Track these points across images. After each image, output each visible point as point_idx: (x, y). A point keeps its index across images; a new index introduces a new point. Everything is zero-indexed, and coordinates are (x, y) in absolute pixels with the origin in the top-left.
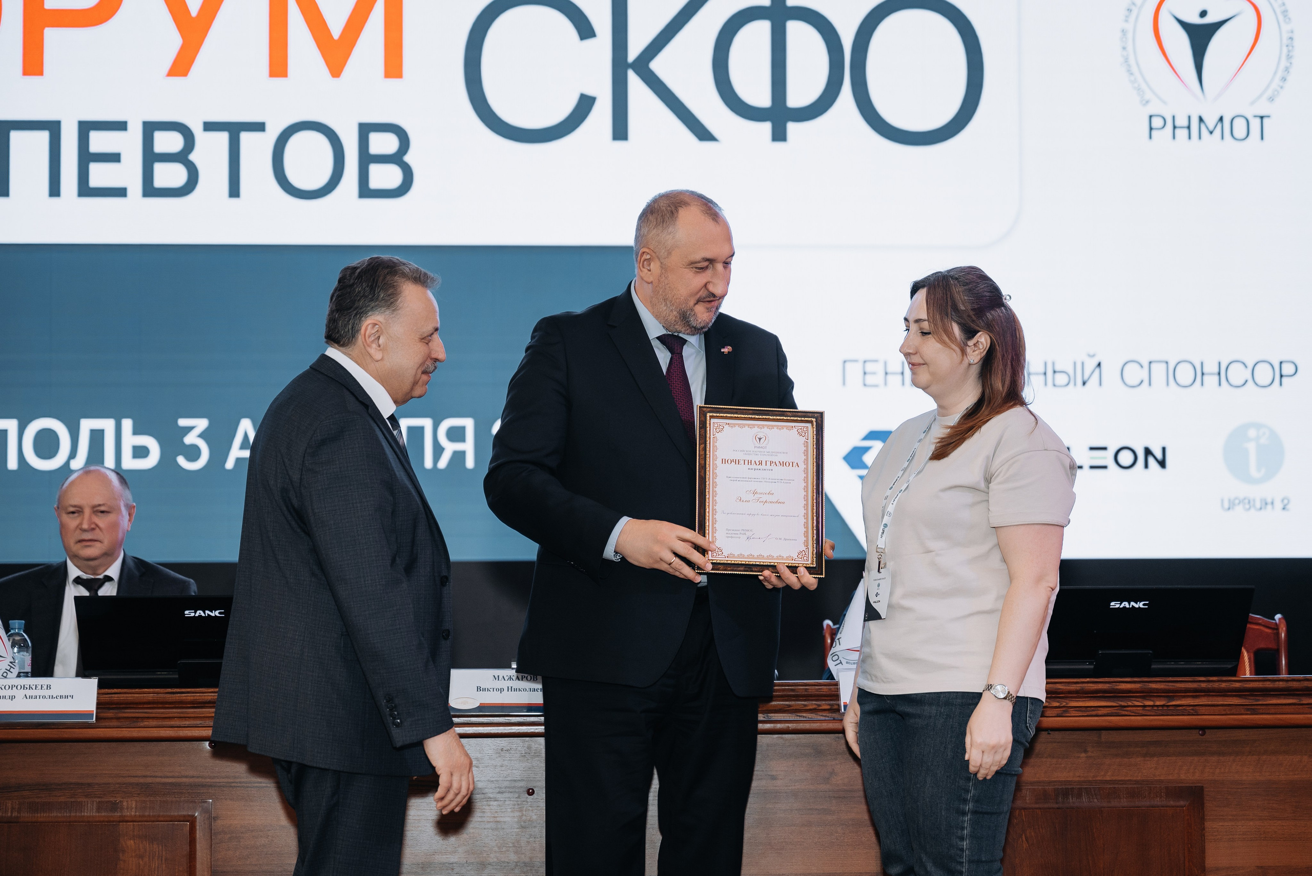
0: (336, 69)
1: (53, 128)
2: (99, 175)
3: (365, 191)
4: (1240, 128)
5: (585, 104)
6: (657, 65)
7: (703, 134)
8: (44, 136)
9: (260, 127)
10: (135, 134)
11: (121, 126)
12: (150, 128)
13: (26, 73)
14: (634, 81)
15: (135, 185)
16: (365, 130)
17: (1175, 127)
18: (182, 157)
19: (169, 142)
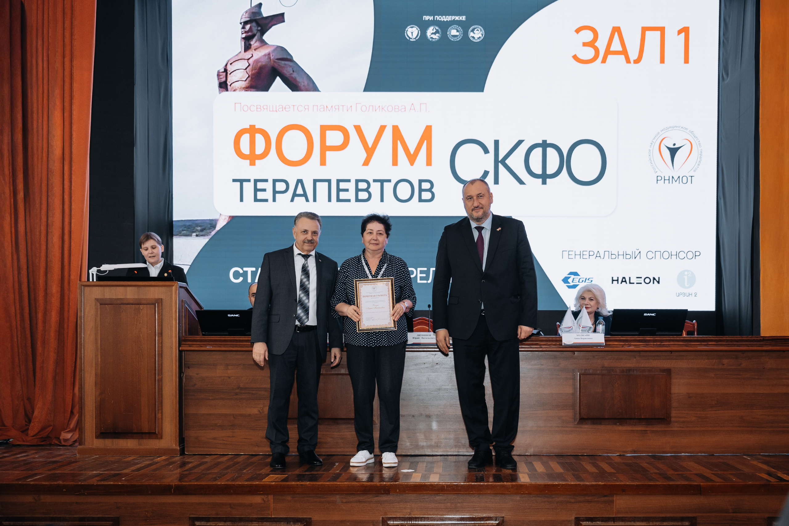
0: (412, 164)
1: (329, 181)
2: (343, 195)
3: (421, 200)
4: (685, 180)
5: (486, 173)
6: (507, 162)
7: (521, 182)
8: (327, 184)
9: (389, 181)
10: (353, 183)
11: (349, 181)
12: (357, 181)
13: (321, 165)
14: (501, 166)
15: (353, 199)
16: (421, 181)
17: (665, 180)
18: (367, 190)
19: (362, 185)
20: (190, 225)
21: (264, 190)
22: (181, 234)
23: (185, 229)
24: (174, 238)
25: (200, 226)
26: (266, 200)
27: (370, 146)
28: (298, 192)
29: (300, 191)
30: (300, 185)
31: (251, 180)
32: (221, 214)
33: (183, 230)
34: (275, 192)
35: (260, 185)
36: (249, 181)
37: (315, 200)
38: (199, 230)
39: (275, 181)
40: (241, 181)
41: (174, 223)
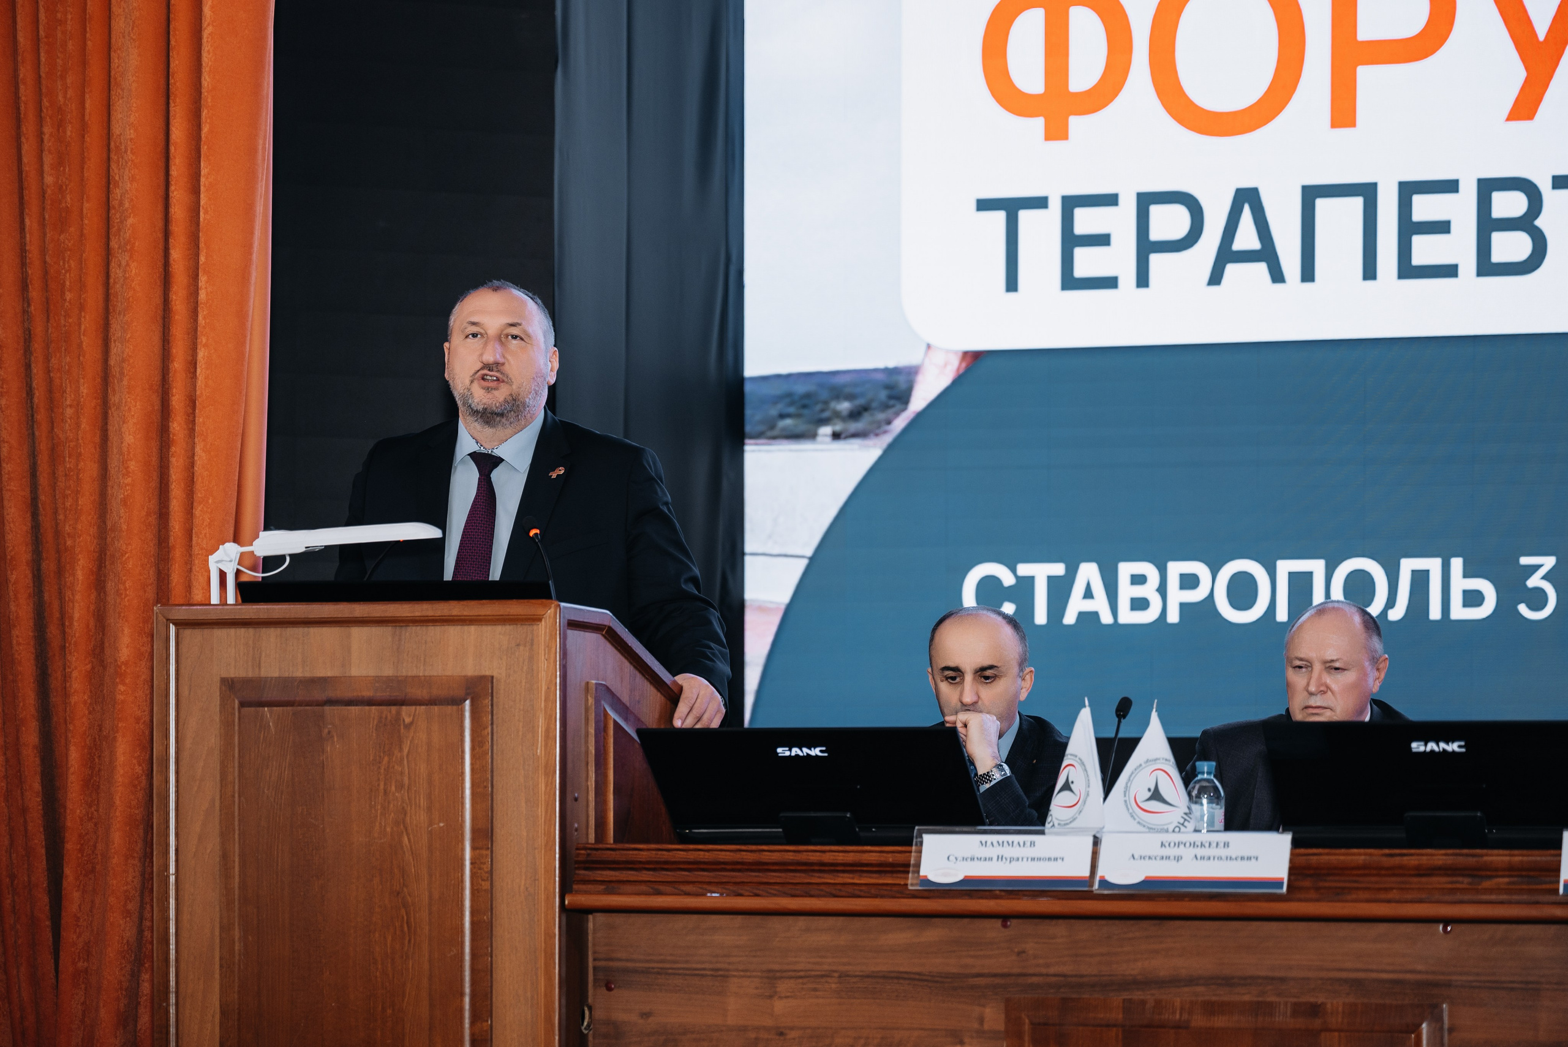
1: (1368, 192)
2: (1425, 249)
8: (1356, 204)
10: (1468, 195)
11: (1450, 186)
12: (1487, 187)
13: (1334, 125)
15: (1468, 262)
18: (1526, 223)
19: (1508, 204)
20: (808, 395)
21: (1103, 240)
22: (775, 433)
23: (792, 410)
24: (747, 448)
25: (850, 397)
26: (1110, 283)
27: (1541, 37)
28: (1240, 244)
29: (1247, 238)
30: (1247, 216)
31: (1051, 203)
32: (929, 346)
33: (782, 416)
34: (1146, 247)
35: (1086, 221)
36: (1041, 203)
37: (1308, 274)
38: (845, 413)
39: (1145, 201)
40: (1012, 207)
41: (748, 388)
